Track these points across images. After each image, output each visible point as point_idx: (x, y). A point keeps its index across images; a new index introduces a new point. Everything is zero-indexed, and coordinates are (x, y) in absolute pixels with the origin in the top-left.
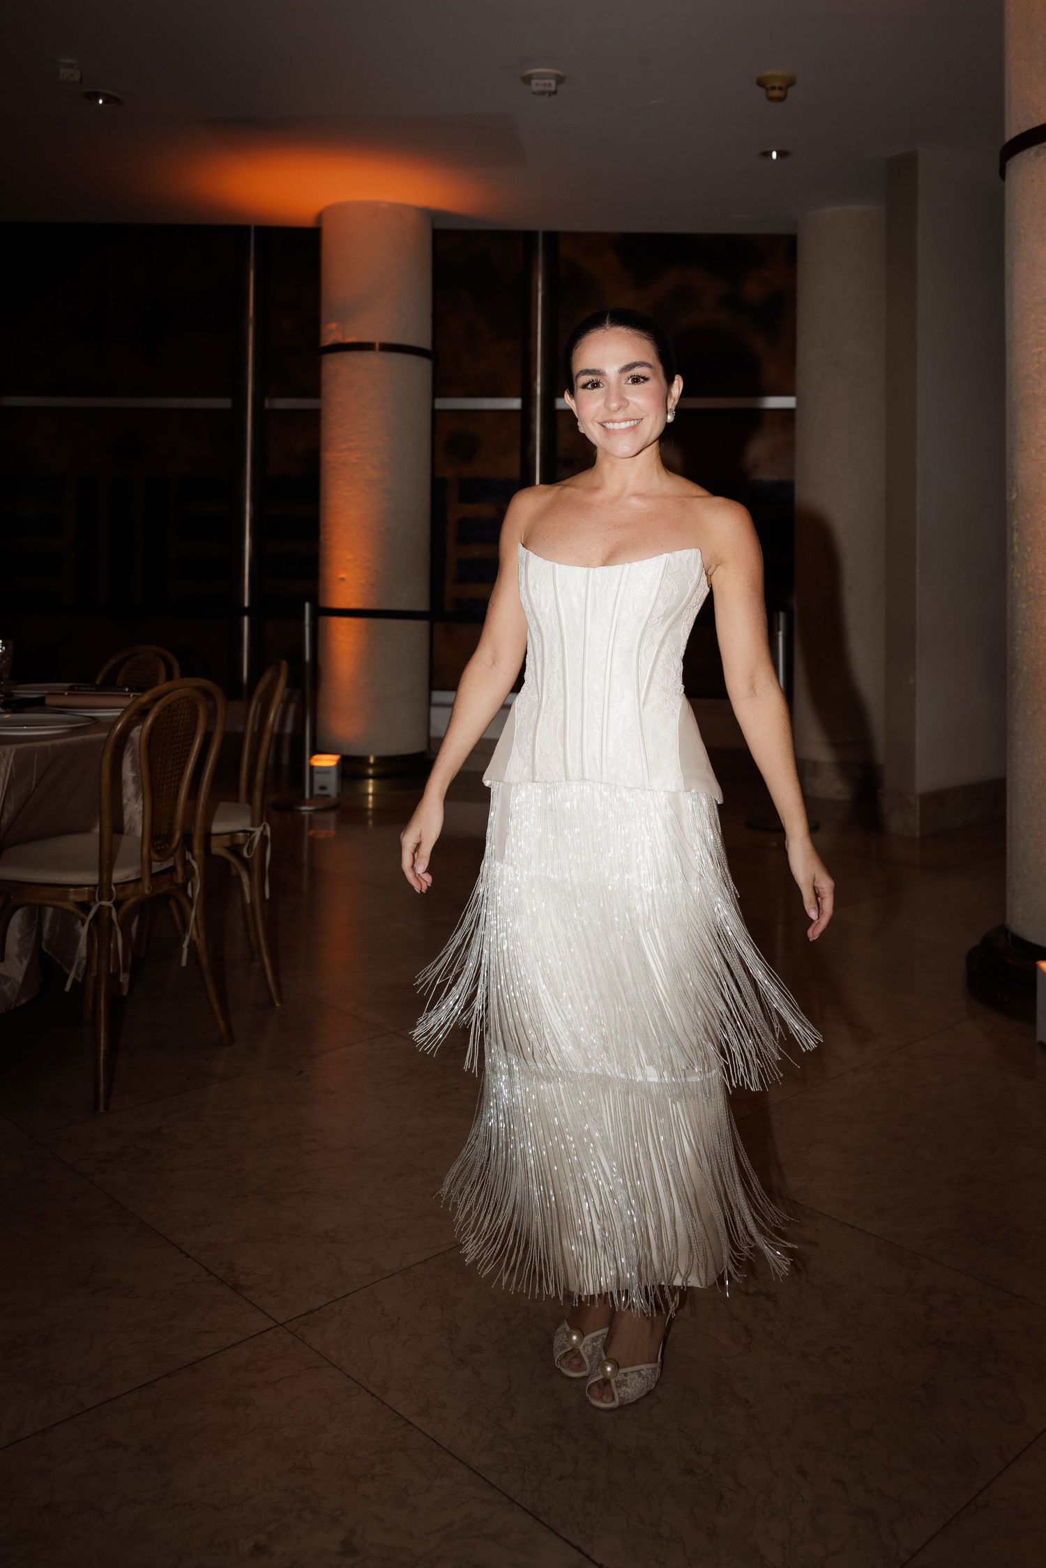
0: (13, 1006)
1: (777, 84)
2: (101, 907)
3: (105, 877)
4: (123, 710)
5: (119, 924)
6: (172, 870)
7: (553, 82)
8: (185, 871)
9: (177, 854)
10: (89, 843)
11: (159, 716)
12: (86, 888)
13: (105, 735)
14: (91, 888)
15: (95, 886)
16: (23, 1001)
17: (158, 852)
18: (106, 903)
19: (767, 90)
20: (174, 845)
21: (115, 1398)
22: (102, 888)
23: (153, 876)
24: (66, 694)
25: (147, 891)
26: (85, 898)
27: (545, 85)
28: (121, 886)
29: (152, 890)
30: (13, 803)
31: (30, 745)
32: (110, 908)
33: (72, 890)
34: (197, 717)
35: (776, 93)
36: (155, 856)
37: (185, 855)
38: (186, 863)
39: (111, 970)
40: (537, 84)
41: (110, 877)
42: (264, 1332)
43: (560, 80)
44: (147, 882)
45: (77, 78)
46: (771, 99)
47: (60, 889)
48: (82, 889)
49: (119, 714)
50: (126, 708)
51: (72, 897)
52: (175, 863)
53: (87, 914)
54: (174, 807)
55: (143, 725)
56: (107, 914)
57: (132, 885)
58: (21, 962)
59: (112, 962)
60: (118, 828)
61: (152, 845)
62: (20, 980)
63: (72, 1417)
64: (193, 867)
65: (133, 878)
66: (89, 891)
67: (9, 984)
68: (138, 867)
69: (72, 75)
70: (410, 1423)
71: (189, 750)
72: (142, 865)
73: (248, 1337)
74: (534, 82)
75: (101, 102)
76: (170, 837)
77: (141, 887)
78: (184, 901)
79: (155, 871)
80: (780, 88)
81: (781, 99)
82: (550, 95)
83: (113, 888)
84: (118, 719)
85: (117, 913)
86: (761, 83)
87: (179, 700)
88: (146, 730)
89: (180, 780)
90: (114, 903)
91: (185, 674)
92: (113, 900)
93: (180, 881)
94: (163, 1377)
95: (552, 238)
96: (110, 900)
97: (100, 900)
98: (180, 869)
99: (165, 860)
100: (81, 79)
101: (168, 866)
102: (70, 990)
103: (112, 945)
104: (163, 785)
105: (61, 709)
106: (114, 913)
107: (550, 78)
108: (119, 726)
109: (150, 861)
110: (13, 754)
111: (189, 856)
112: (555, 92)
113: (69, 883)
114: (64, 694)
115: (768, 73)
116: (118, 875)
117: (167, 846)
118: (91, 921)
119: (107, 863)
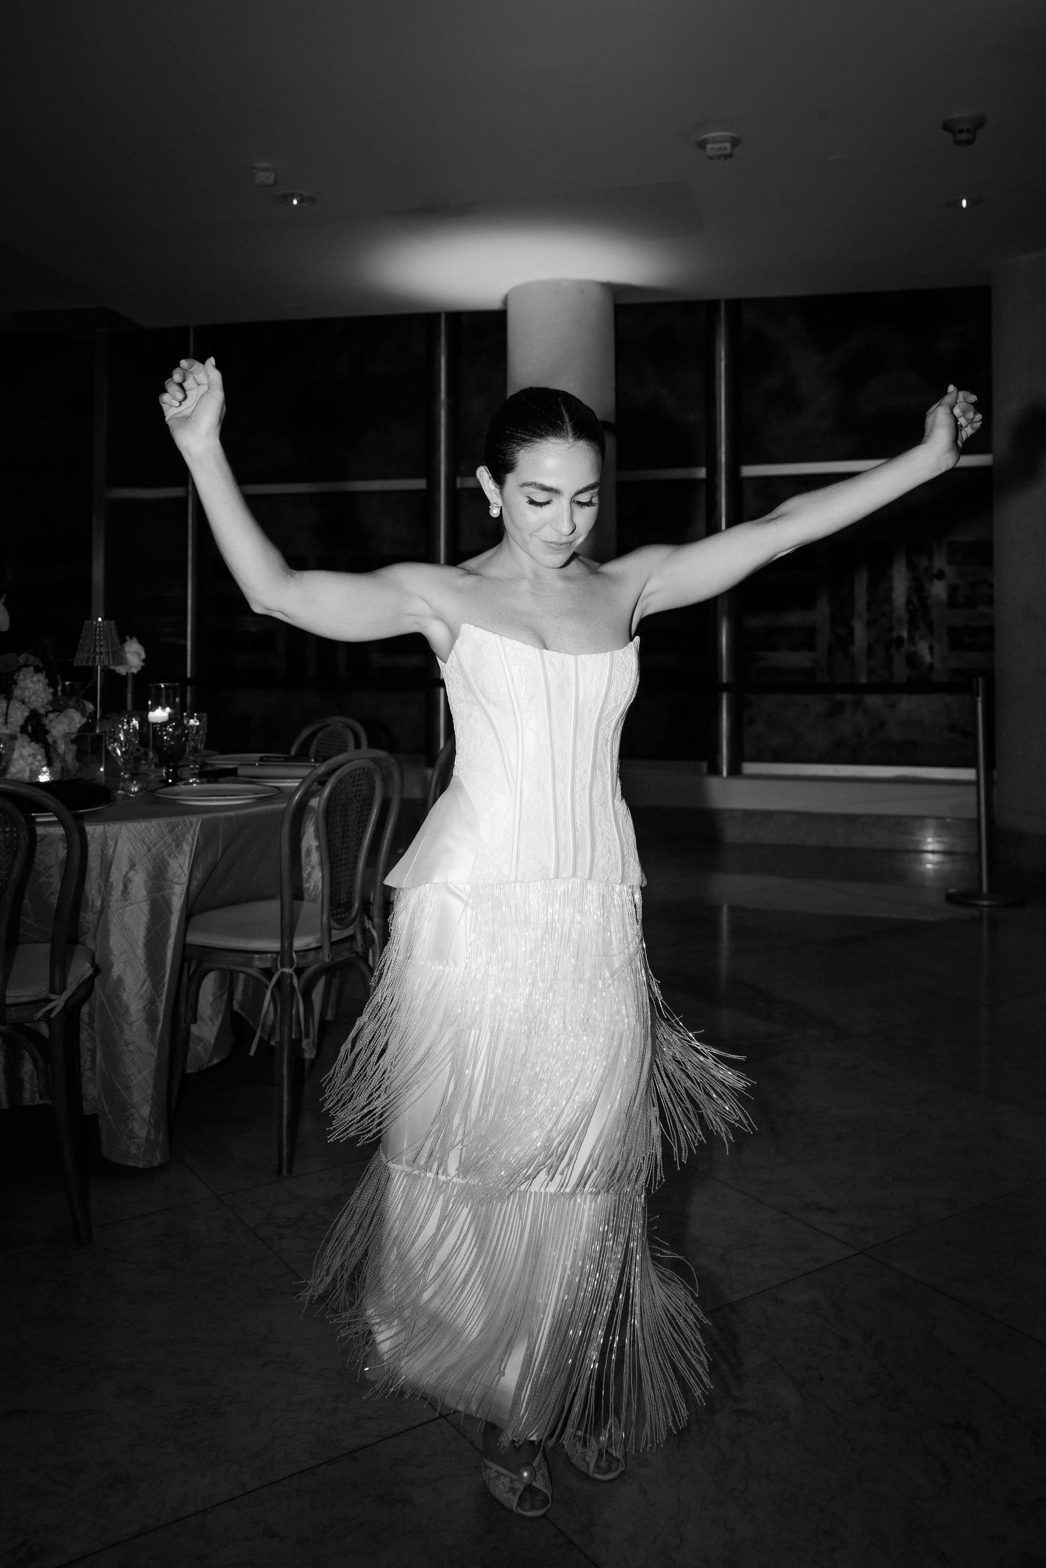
0: (205, 1066)
1: (965, 127)
2: (282, 973)
3: (286, 945)
4: (301, 780)
5: (300, 991)
6: (352, 938)
7: (728, 145)
8: (364, 939)
9: (357, 922)
10: (271, 910)
11: (336, 786)
12: (269, 955)
13: (285, 805)
14: (274, 955)
15: (277, 953)
16: (215, 1061)
17: (338, 921)
18: (287, 970)
19: (954, 133)
20: (353, 914)
21: (275, 1482)
22: (285, 954)
23: (332, 944)
24: (257, 764)
25: (327, 959)
26: (268, 965)
27: (720, 149)
28: (302, 953)
29: (332, 958)
30: (201, 870)
31: (216, 815)
32: (291, 975)
33: (256, 956)
34: (373, 788)
35: (964, 136)
36: (335, 925)
37: (363, 922)
38: (365, 931)
39: (293, 1037)
40: (712, 149)
41: (291, 944)
42: (426, 1423)
43: (735, 142)
44: (326, 950)
45: (271, 180)
46: (958, 143)
47: (244, 955)
48: (264, 956)
49: (297, 784)
50: (304, 779)
51: (257, 963)
52: (354, 931)
53: (270, 979)
54: (353, 875)
55: (320, 797)
56: (289, 981)
57: (312, 953)
58: (213, 1024)
59: (294, 1028)
60: (298, 895)
61: (332, 915)
62: (212, 1041)
63: (232, 1499)
64: (372, 935)
65: (313, 945)
66: (271, 957)
67: (202, 1044)
68: (318, 936)
69: (267, 178)
70: (571, 1542)
71: (367, 820)
72: (322, 935)
73: (410, 1427)
74: (709, 146)
75: (295, 202)
76: (349, 906)
77: (321, 954)
78: (364, 969)
79: (334, 939)
80: (968, 131)
81: (969, 142)
82: (725, 159)
83: (294, 956)
84: (297, 789)
85: (299, 981)
86: (947, 127)
87: (355, 771)
88: (323, 801)
89: (358, 850)
90: (295, 970)
91: (372, 745)
92: (294, 968)
93: (360, 949)
94: (323, 1463)
95: (735, 305)
96: (291, 967)
97: (282, 967)
98: (359, 938)
99: (344, 929)
100: (275, 183)
101: (348, 934)
102: (255, 1054)
103: (294, 1011)
104: (341, 855)
105: (252, 779)
106: (295, 981)
107: (727, 142)
108: (297, 797)
109: (330, 929)
110: (199, 824)
111: (368, 924)
112: (730, 156)
113: (254, 950)
114: (254, 765)
115: (955, 116)
116: (299, 943)
117: (347, 915)
118: (274, 987)
119: (288, 930)
